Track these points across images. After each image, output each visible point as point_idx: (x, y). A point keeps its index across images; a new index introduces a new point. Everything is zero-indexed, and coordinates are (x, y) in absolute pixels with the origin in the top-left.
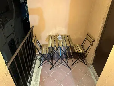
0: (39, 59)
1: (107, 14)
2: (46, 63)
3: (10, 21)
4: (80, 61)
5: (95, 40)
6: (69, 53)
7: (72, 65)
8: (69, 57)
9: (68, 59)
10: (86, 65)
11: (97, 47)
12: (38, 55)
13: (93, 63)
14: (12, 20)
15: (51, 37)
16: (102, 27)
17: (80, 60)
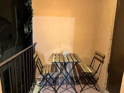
0: (39, 85)
1: (113, 27)
2: (47, 89)
3: (11, 48)
4: (90, 87)
5: (105, 56)
6: (76, 77)
7: (81, 92)
8: (77, 82)
9: (75, 85)
10: (99, 91)
11: (109, 64)
12: (38, 80)
13: (107, 87)
14: (13, 48)
15: (55, 55)
16: (110, 40)
17: (90, 85)
